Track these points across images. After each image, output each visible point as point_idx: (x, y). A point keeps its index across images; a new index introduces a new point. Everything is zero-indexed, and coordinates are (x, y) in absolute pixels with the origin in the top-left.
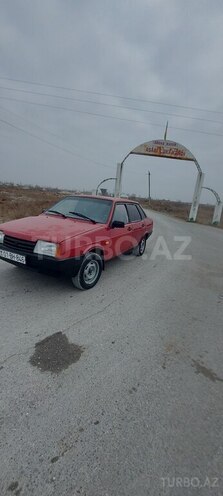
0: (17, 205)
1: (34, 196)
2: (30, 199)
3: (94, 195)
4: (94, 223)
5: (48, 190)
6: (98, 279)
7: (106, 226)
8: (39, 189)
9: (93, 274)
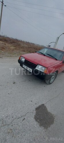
0: (23, 47)
1: (28, 45)
2: (26, 46)
3: (47, 47)
4: (56, 60)
5: (31, 43)
6: (53, 81)
7: (61, 62)
8: (29, 43)
9: (53, 79)
